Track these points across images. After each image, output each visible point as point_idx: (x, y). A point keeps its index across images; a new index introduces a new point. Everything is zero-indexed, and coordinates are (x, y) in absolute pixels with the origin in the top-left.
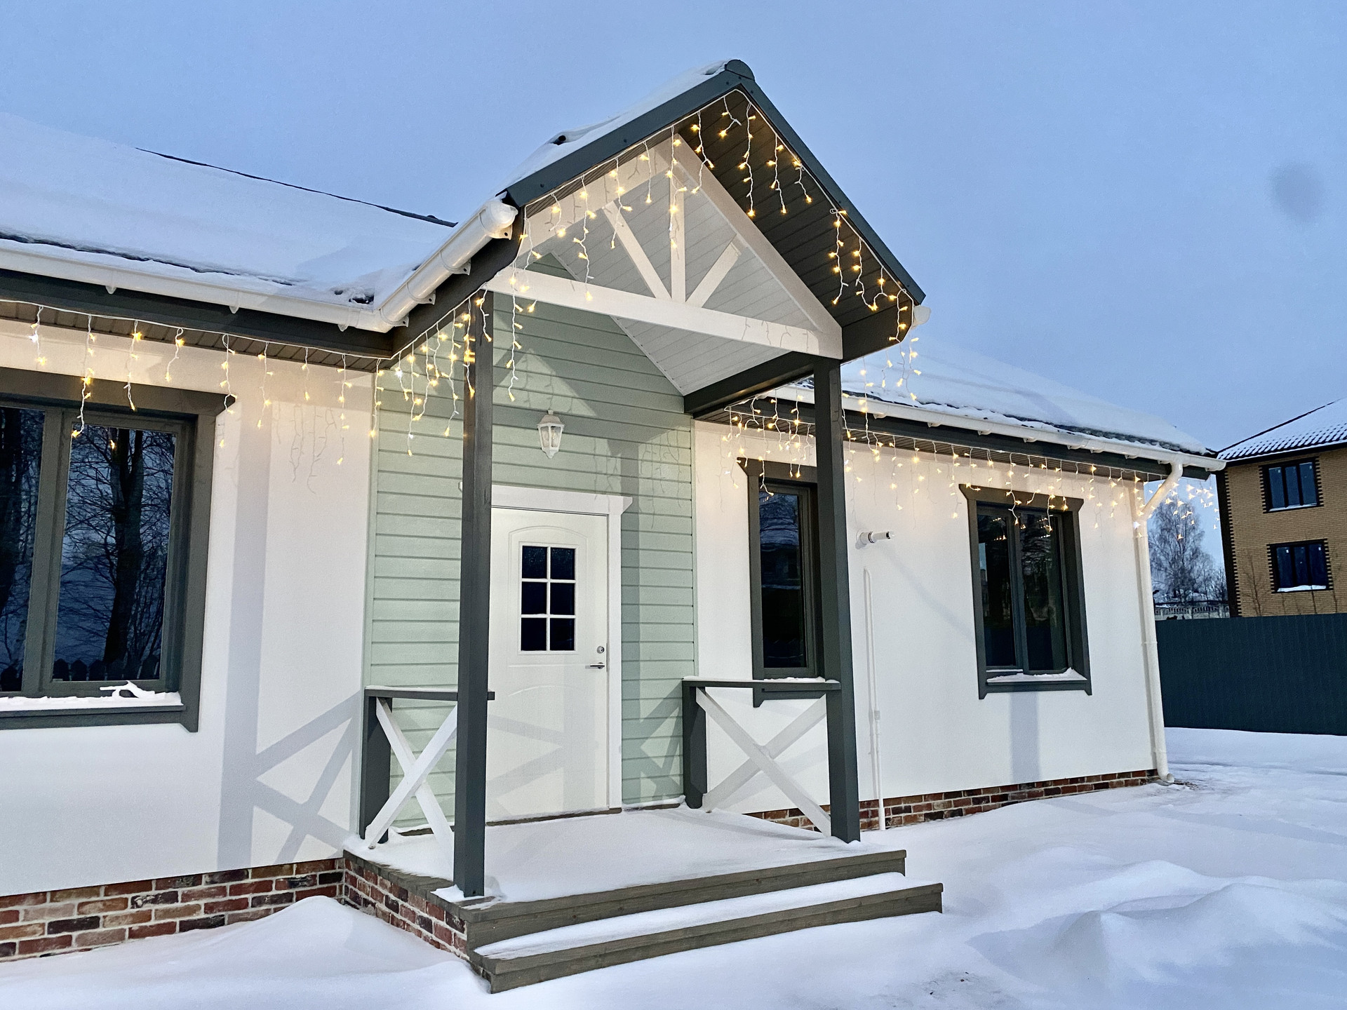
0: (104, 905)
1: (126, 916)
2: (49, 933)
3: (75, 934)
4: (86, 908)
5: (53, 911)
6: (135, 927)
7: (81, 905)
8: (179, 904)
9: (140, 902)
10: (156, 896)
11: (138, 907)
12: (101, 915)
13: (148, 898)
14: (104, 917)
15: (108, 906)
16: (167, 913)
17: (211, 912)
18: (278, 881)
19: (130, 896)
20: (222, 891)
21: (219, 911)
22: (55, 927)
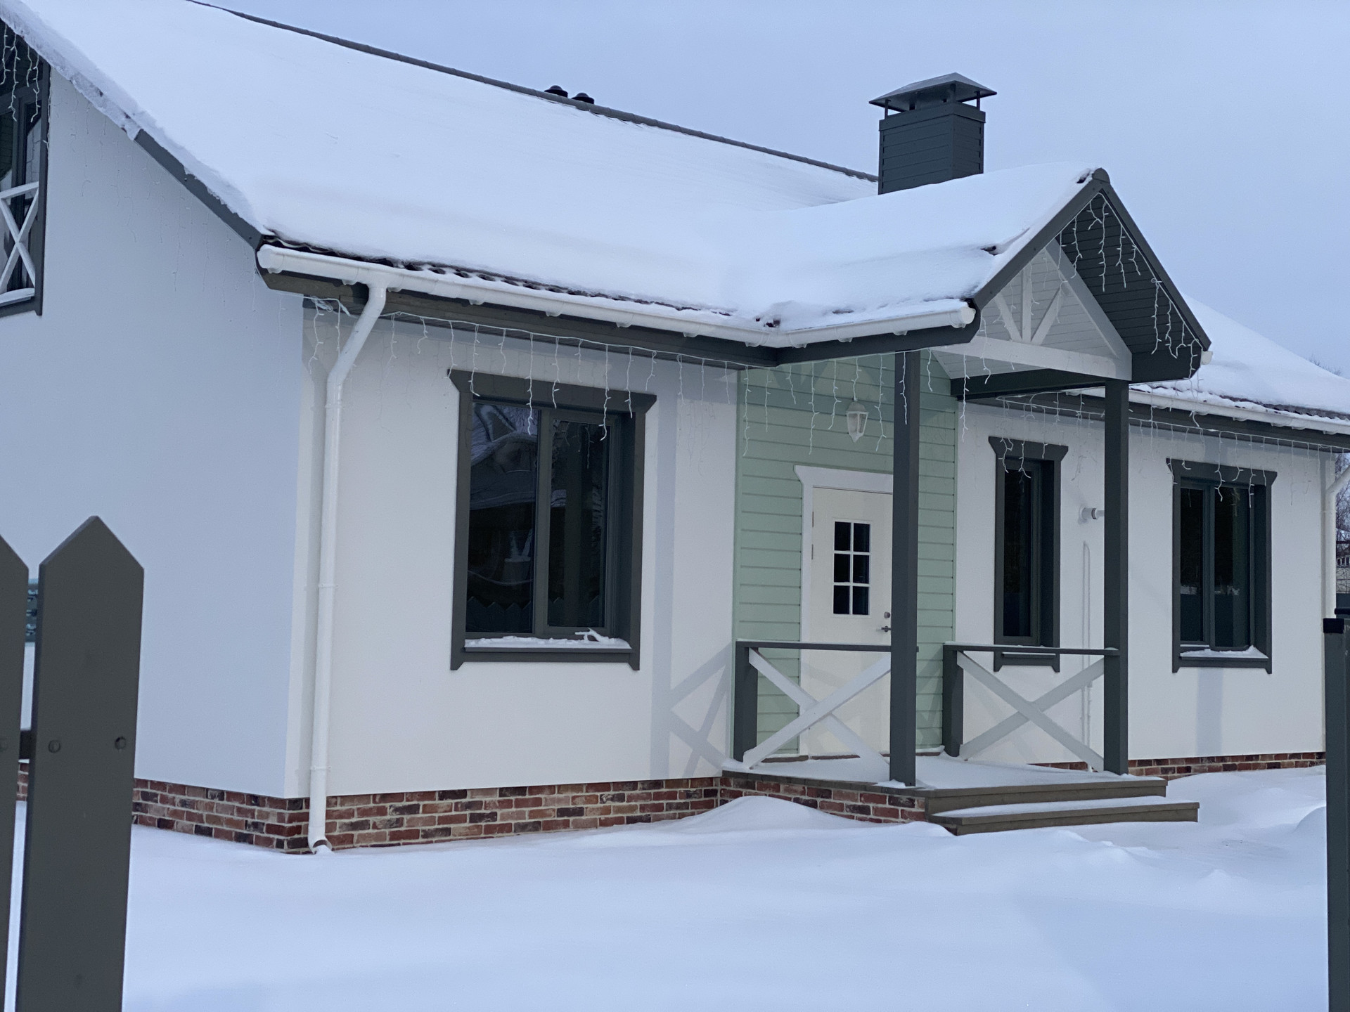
0: (586, 799)
1: (598, 809)
2: (558, 816)
3: (571, 819)
4: (577, 800)
5: (559, 801)
6: (603, 817)
7: (574, 798)
8: (625, 804)
9: (604, 799)
10: (613, 795)
11: (604, 803)
12: (585, 806)
13: (609, 797)
14: (587, 808)
15: (589, 800)
16: (619, 810)
17: (644, 812)
18: (680, 791)
19: (599, 794)
20: (648, 796)
21: (648, 811)
22: (562, 812)
